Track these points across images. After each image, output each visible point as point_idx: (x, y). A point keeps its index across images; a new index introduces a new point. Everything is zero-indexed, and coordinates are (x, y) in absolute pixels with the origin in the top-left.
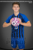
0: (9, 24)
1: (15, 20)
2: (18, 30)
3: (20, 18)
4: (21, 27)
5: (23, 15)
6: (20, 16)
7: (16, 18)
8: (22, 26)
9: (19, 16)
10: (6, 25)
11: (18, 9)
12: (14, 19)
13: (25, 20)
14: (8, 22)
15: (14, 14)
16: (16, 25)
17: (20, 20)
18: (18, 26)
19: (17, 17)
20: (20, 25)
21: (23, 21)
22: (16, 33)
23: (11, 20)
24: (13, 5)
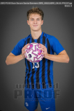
0: (19, 58)
1: (34, 48)
2: (41, 70)
3: (44, 43)
4: (46, 64)
5: (50, 36)
6: (43, 39)
7: (34, 44)
8: (49, 61)
9: (41, 40)
10: (12, 59)
11: (40, 23)
12: (31, 46)
13: (56, 48)
14: (18, 52)
15: (30, 36)
16: (36, 59)
17: (44, 48)
18: (40, 62)
19: (38, 41)
20: (44, 59)
21: (51, 50)
22: (35, 76)
23: (24, 49)
24: (28, 15)
